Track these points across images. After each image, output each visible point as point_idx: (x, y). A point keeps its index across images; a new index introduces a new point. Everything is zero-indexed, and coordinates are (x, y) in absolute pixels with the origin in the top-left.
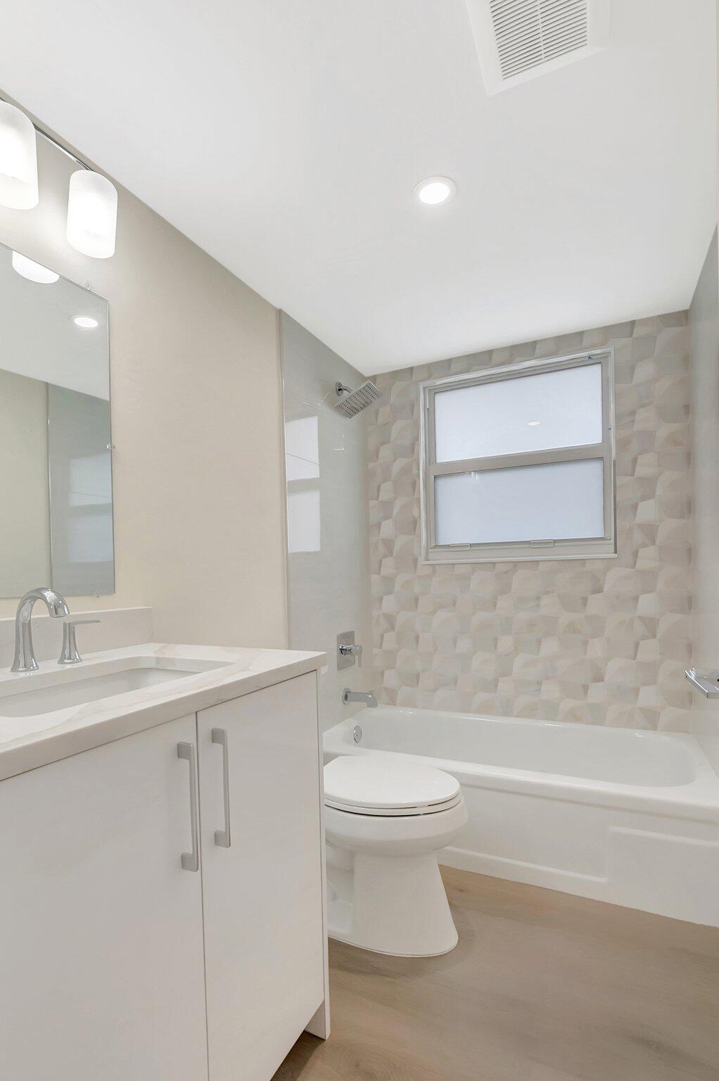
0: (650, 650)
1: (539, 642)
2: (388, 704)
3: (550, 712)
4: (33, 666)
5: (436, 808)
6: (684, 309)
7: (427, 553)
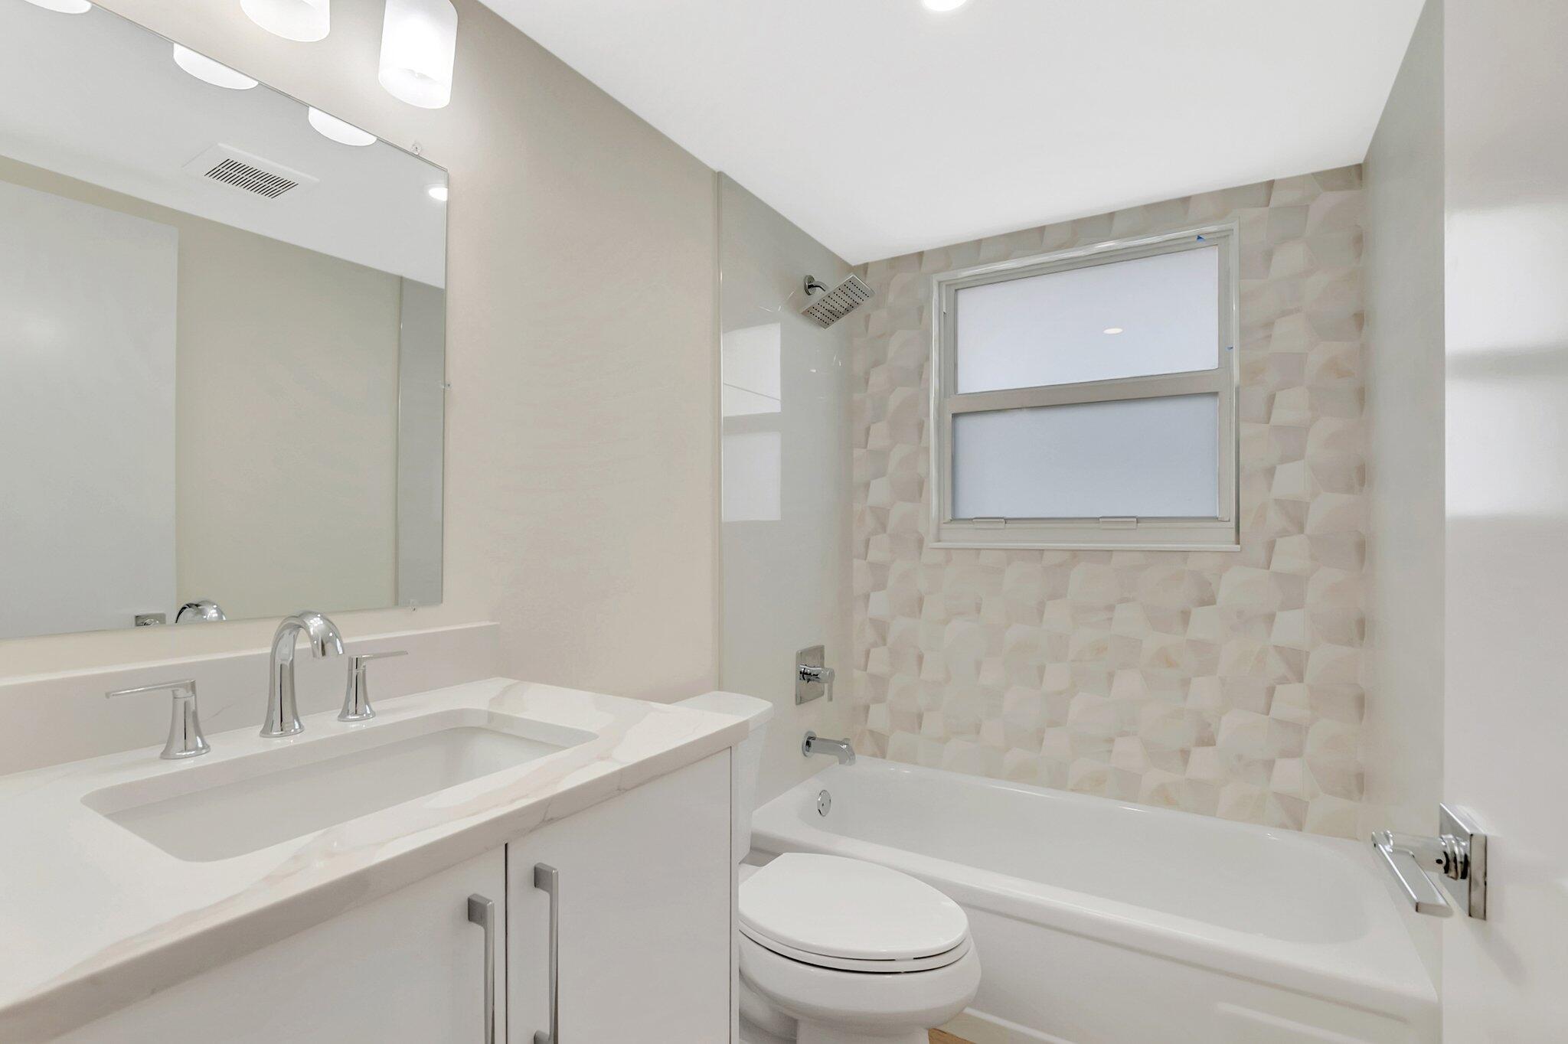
0: (1291, 700)
1: (1111, 676)
2: (874, 755)
3: (1127, 787)
4: (294, 728)
5: (928, 963)
6: (1357, 163)
7: (939, 529)
